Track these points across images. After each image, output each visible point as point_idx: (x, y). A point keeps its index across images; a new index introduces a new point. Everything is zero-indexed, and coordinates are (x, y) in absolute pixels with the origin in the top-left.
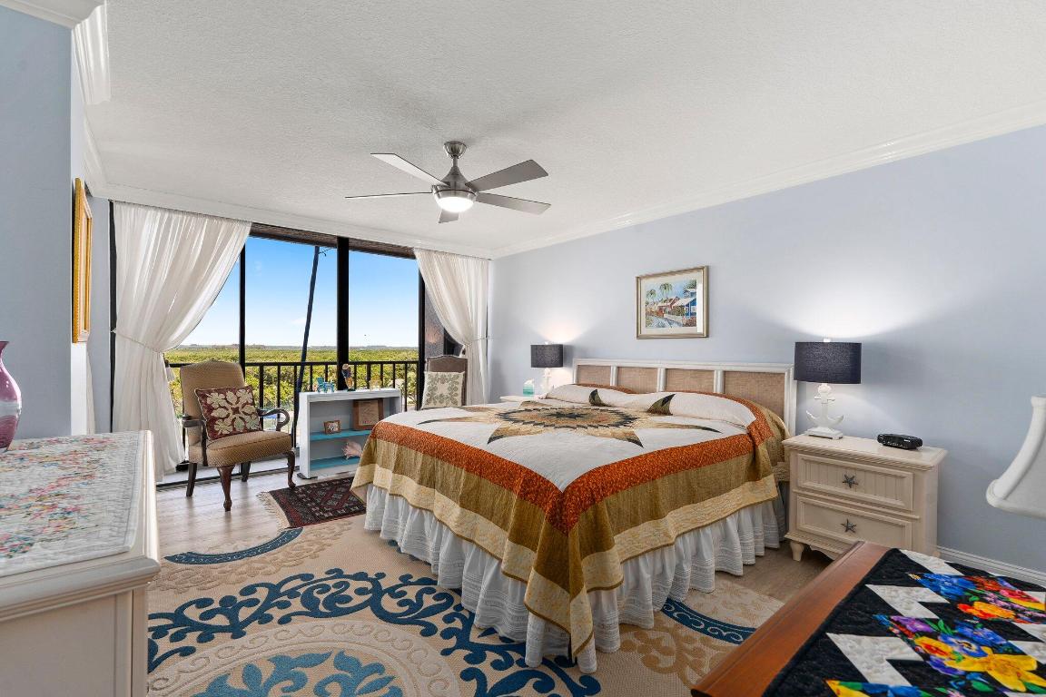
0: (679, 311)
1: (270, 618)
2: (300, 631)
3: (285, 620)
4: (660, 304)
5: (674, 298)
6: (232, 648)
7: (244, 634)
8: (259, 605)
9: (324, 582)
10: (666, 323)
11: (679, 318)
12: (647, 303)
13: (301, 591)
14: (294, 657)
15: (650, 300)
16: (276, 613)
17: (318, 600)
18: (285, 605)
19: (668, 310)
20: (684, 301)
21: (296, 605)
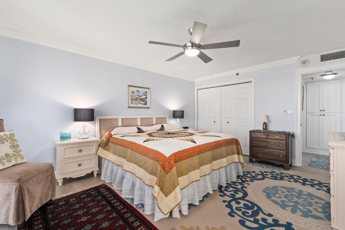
0: (142, 100)
1: (274, 220)
2: (270, 209)
3: (270, 215)
4: (136, 97)
5: (140, 95)
6: (295, 221)
7: (287, 223)
8: (271, 228)
9: (242, 216)
10: (138, 103)
11: (142, 102)
12: (131, 96)
13: (252, 219)
14: (279, 206)
15: (133, 95)
16: (270, 220)
17: (252, 212)
18: (264, 220)
19: (139, 99)
20: (144, 97)
21: (260, 216)
